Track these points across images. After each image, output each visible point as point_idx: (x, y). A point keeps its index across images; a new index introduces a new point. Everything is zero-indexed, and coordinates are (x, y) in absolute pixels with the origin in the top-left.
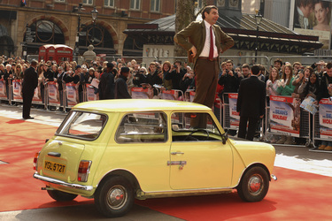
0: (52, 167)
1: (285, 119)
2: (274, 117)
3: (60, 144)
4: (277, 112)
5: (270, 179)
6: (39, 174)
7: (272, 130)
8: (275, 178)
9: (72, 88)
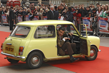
0: (8, 49)
1: (105, 27)
2: (100, 26)
3: (11, 40)
4: (102, 24)
5: (98, 51)
6: (3, 52)
7: (100, 32)
8: (100, 51)
9: (20, 17)
